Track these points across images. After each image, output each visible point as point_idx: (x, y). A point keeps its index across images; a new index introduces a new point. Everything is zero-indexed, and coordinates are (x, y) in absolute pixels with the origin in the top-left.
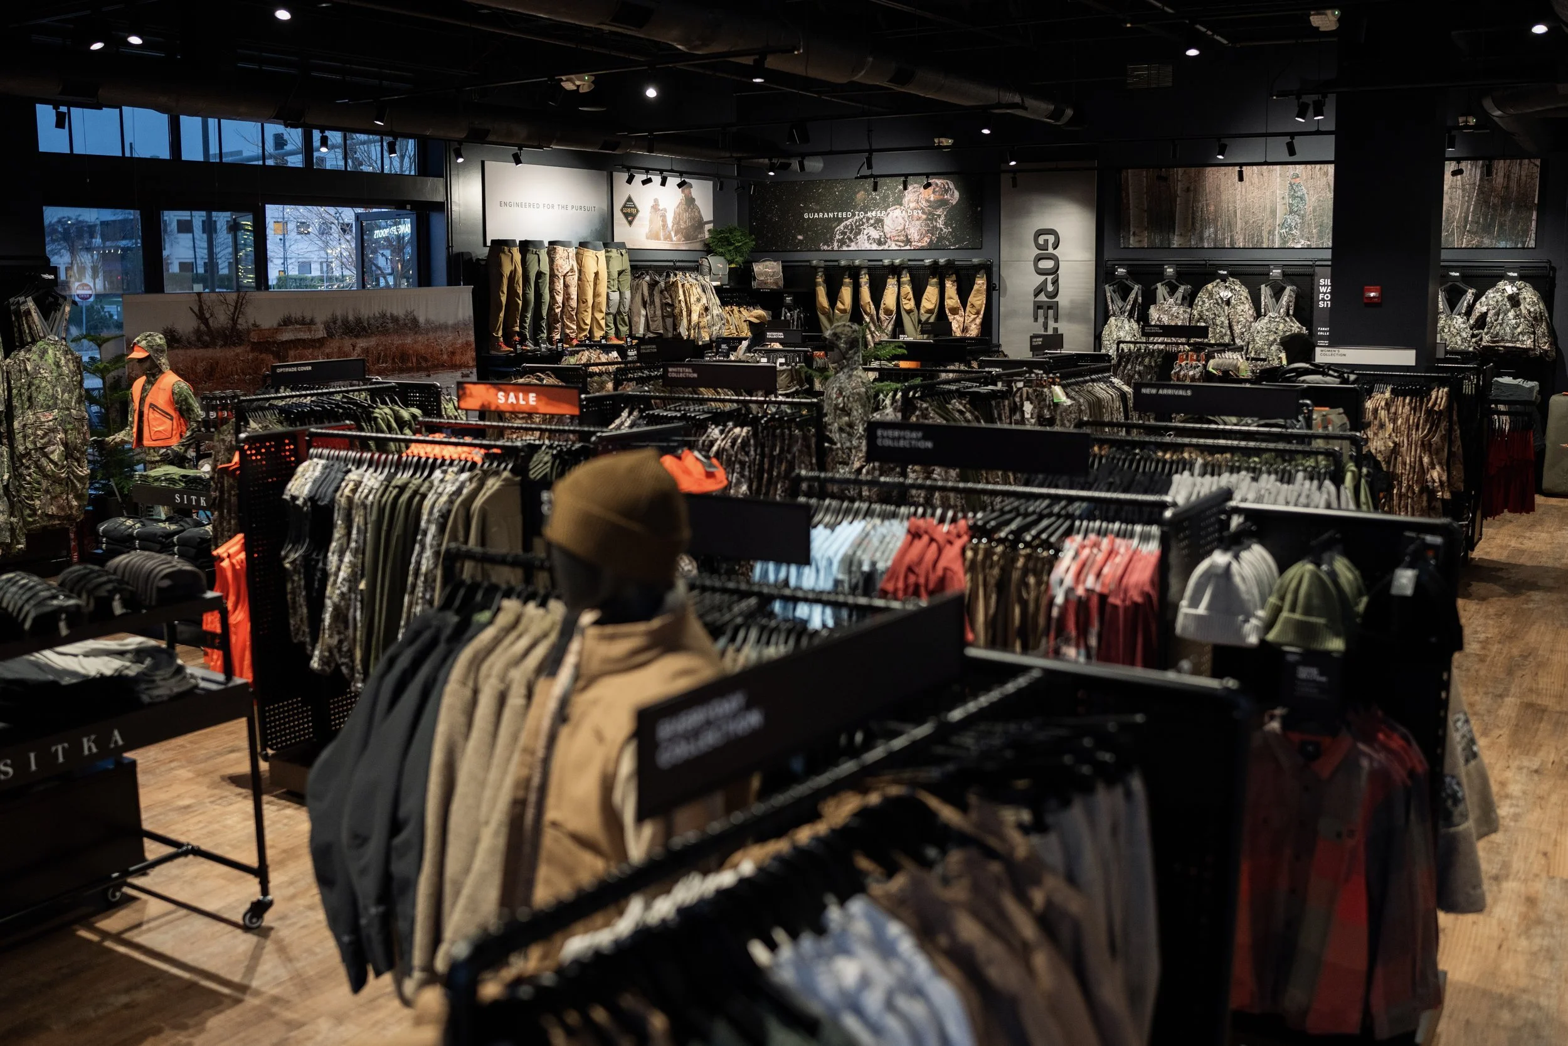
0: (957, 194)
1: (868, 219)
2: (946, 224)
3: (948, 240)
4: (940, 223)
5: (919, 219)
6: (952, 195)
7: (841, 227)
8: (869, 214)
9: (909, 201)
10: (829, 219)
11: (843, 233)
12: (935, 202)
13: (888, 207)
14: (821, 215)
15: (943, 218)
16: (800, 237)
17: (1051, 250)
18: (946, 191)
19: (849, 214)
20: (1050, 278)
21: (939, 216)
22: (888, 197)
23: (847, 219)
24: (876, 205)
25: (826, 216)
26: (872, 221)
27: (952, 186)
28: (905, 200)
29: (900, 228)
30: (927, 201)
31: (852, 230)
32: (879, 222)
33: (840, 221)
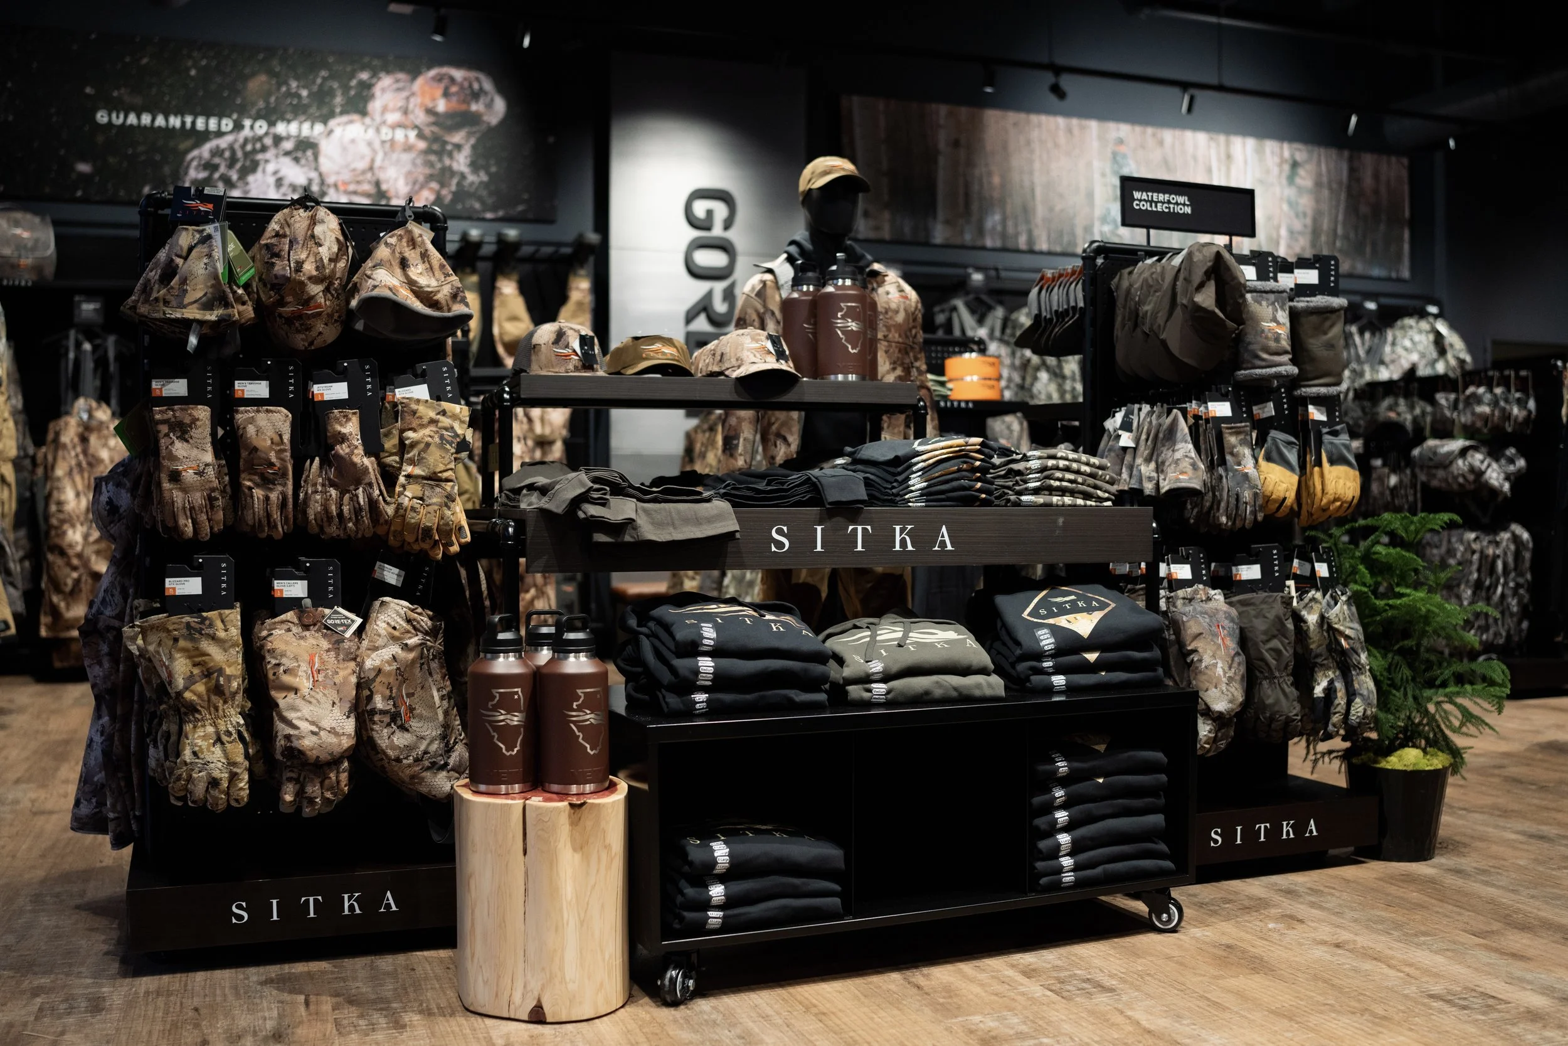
0: (500, 105)
1: (278, 140)
2: (474, 166)
3: (480, 199)
4: (461, 162)
5: (408, 148)
6: (489, 105)
7: (206, 150)
8: (281, 128)
9: (385, 110)
10: (169, 131)
11: (210, 167)
12: (449, 115)
13: (331, 115)
14: (146, 119)
15: (467, 151)
16: (84, 168)
17: (717, 231)
18: (476, 96)
19: (227, 124)
20: (719, 287)
21: (458, 147)
22: (331, 93)
23: (219, 134)
24: (299, 111)
25: (160, 121)
26: (288, 145)
27: (488, 85)
28: (375, 106)
29: (362, 165)
30: (430, 112)
31: (232, 161)
32: (305, 148)
33: (205, 136)
